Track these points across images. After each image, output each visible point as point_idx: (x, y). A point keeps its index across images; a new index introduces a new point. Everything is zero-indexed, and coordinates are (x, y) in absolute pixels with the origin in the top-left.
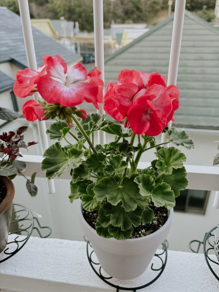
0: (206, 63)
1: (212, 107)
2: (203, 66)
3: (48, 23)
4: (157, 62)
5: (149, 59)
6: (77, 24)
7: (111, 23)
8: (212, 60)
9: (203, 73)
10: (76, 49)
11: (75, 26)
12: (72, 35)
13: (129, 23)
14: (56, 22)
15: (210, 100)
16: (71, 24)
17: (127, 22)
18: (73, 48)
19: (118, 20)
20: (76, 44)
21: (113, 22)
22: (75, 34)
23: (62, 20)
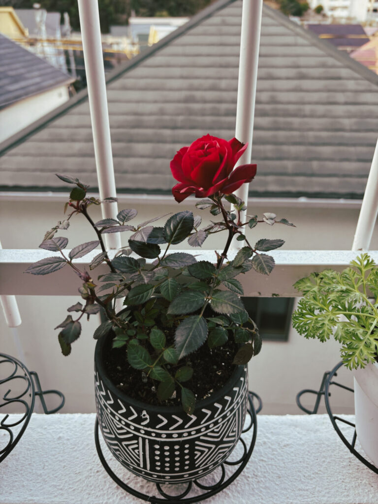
0: (279, 84)
1: (288, 159)
2: (274, 90)
3: (10, 14)
4: (196, 82)
5: (182, 77)
6: (66, 16)
7: (129, 15)
8: (288, 78)
9: (273, 101)
10: (68, 62)
11: (62, 21)
12: (58, 36)
13: (161, 16)
14: (26, 12)
15: (285, 148)
16: (56, 16)
17: (158, 13)
18: (62, 59)
19: (142, 10)
20: (66, 53)
21: (133, 13)
22: (64, 35)
23: (38, 9)
